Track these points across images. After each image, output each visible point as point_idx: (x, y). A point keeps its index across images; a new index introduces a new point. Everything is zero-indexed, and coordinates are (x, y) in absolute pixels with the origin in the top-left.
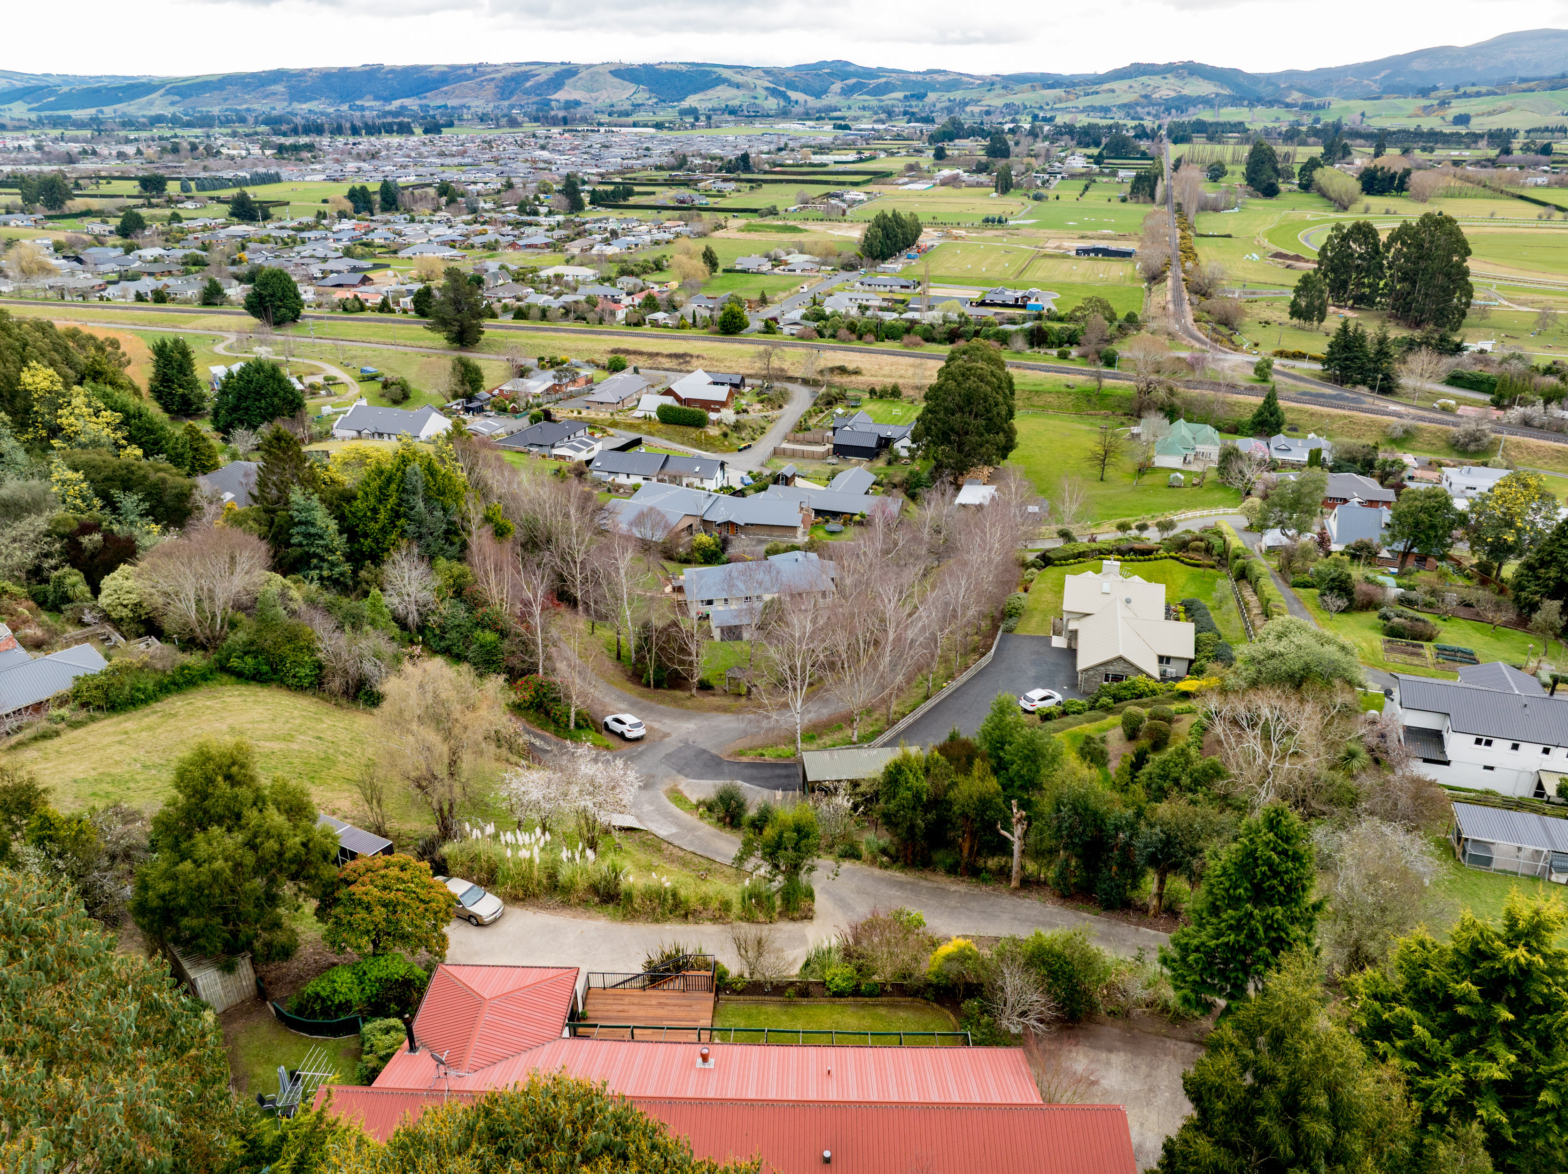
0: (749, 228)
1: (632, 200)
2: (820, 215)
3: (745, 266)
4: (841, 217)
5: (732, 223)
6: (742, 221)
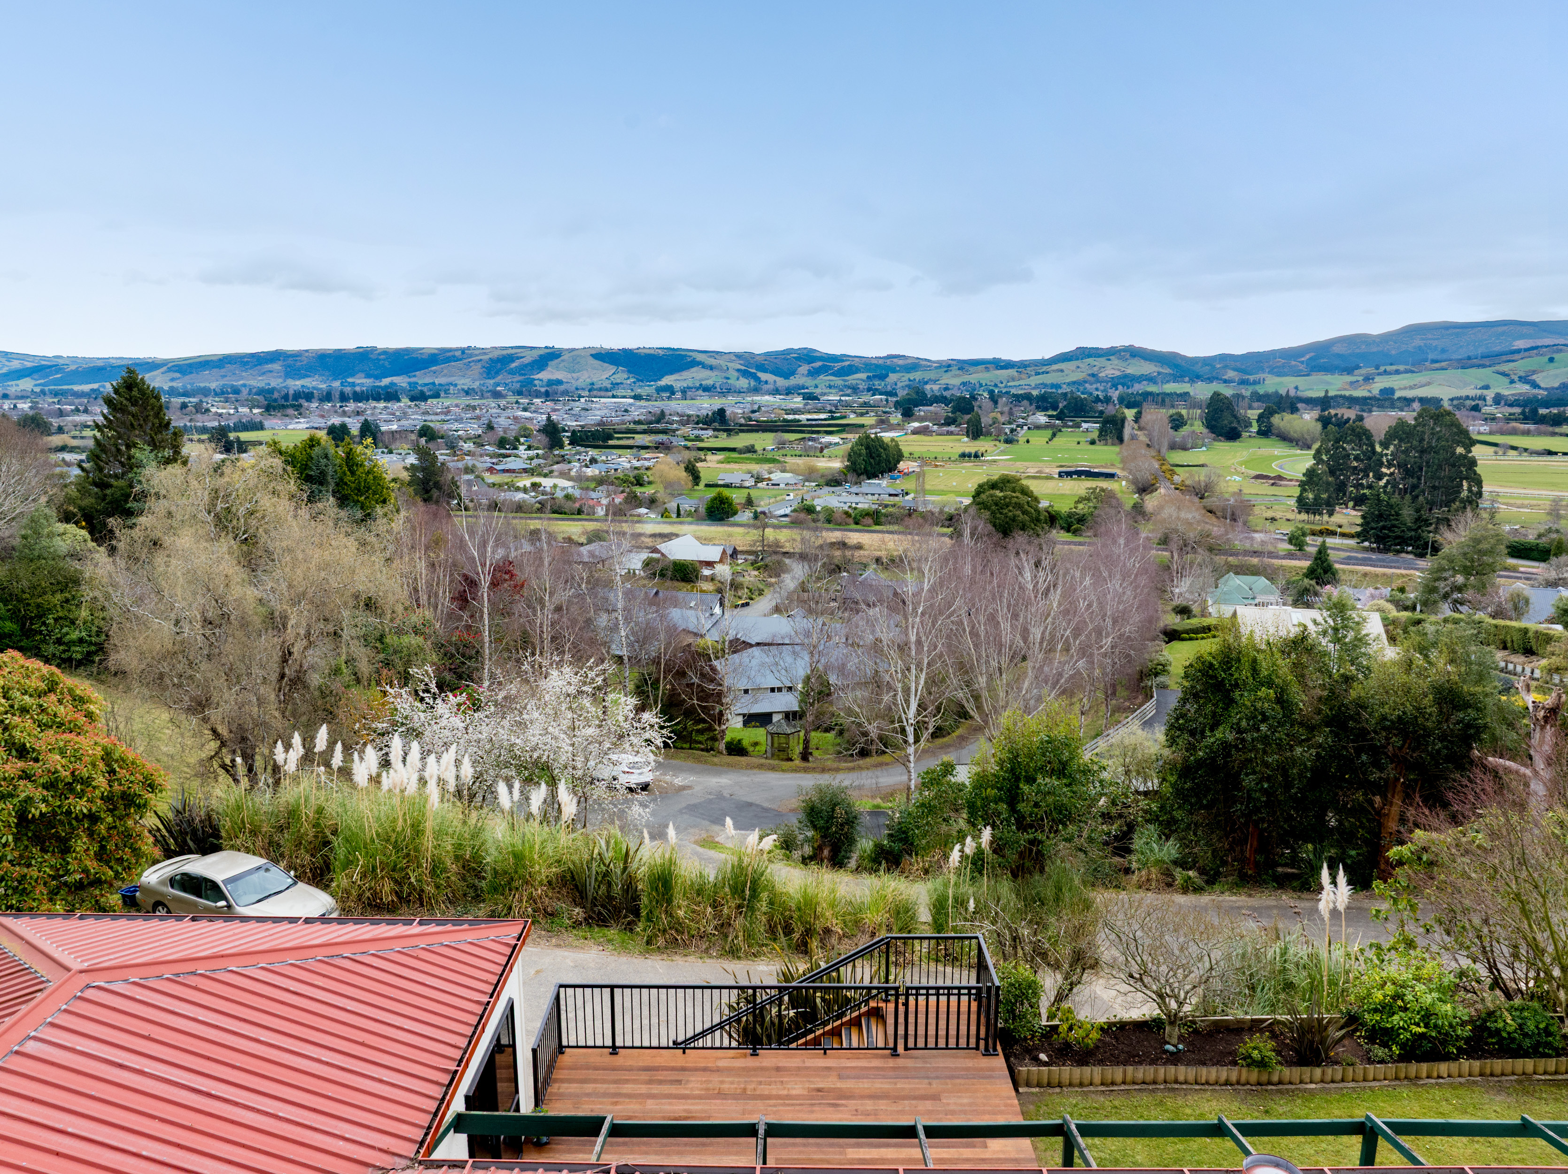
0: (728, 461)
1: (611, 442)
2: (798, 453)
3: (728, 481)
4: (818, 454)
5: (710, 457)
6: (720, 456)
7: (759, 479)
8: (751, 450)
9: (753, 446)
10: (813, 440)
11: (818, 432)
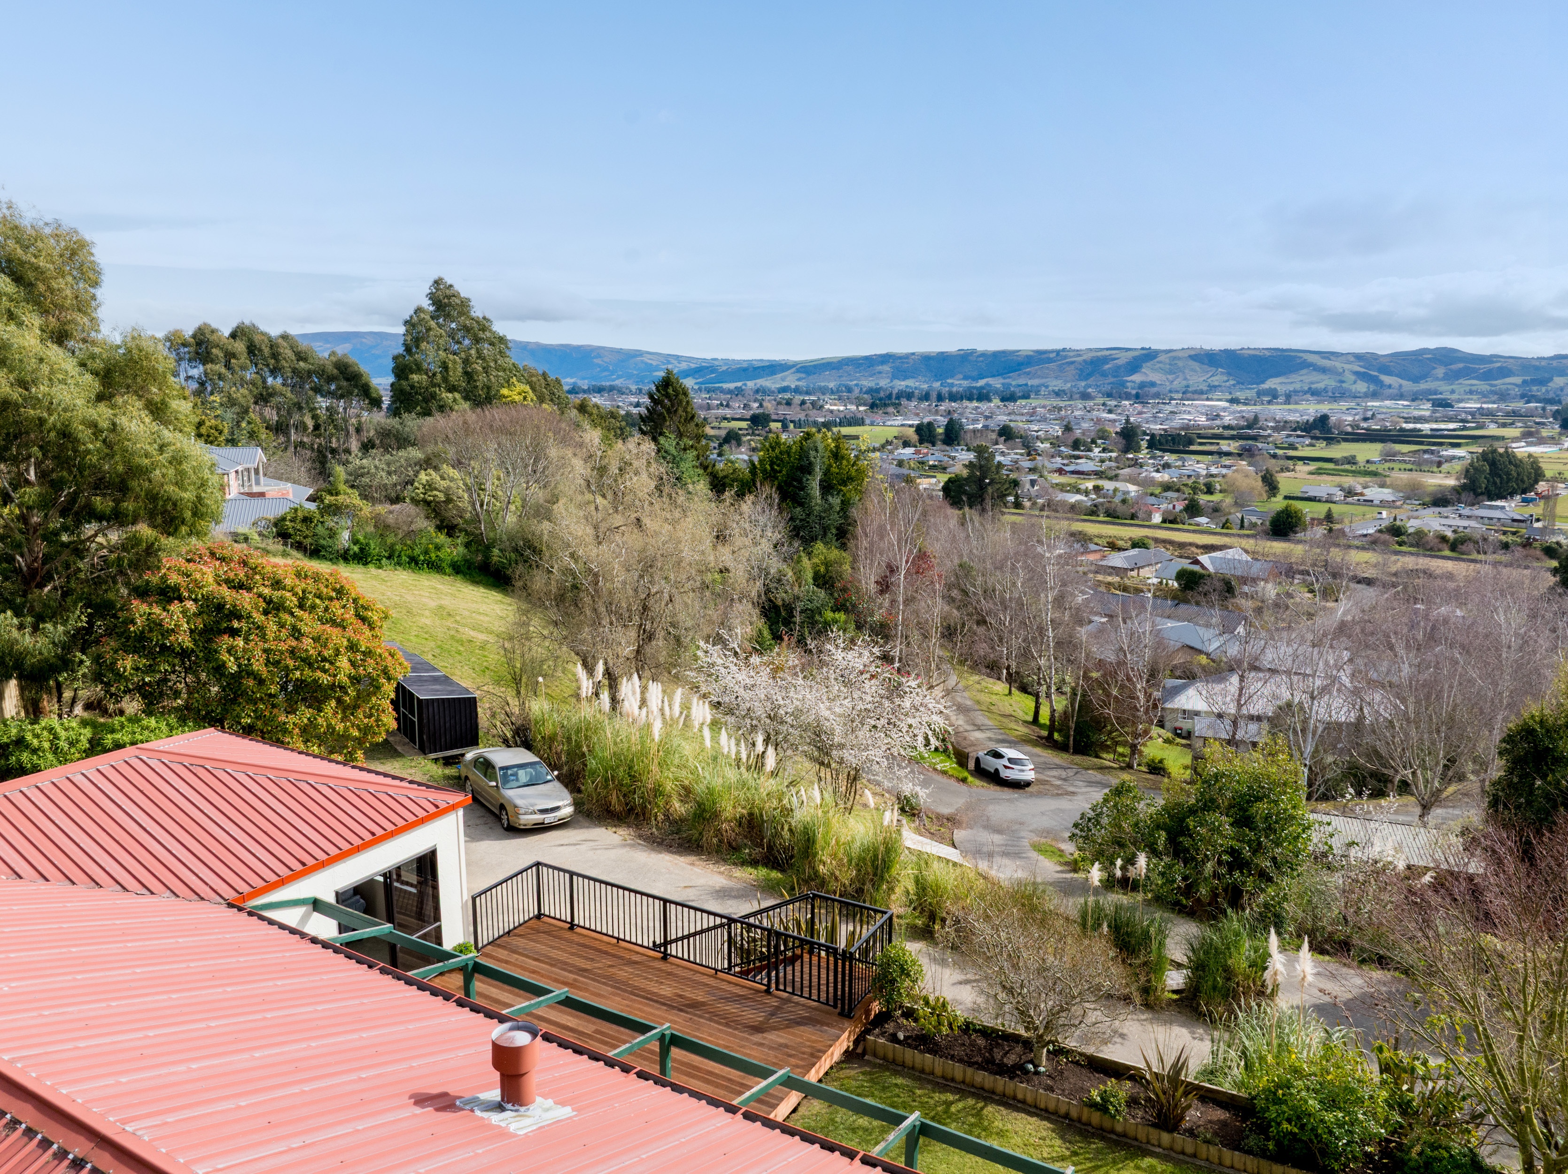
1: (1192, 448)
2: (1409, 466)
3: (1311, 494)
4: (1435, 469)
5: (1301, 468)
6: (1313, 466)
7: (1350, 493)
8: (1351, 460)
9: (1354, 457)
10: (1432, 452)
11: (1441, 444)
